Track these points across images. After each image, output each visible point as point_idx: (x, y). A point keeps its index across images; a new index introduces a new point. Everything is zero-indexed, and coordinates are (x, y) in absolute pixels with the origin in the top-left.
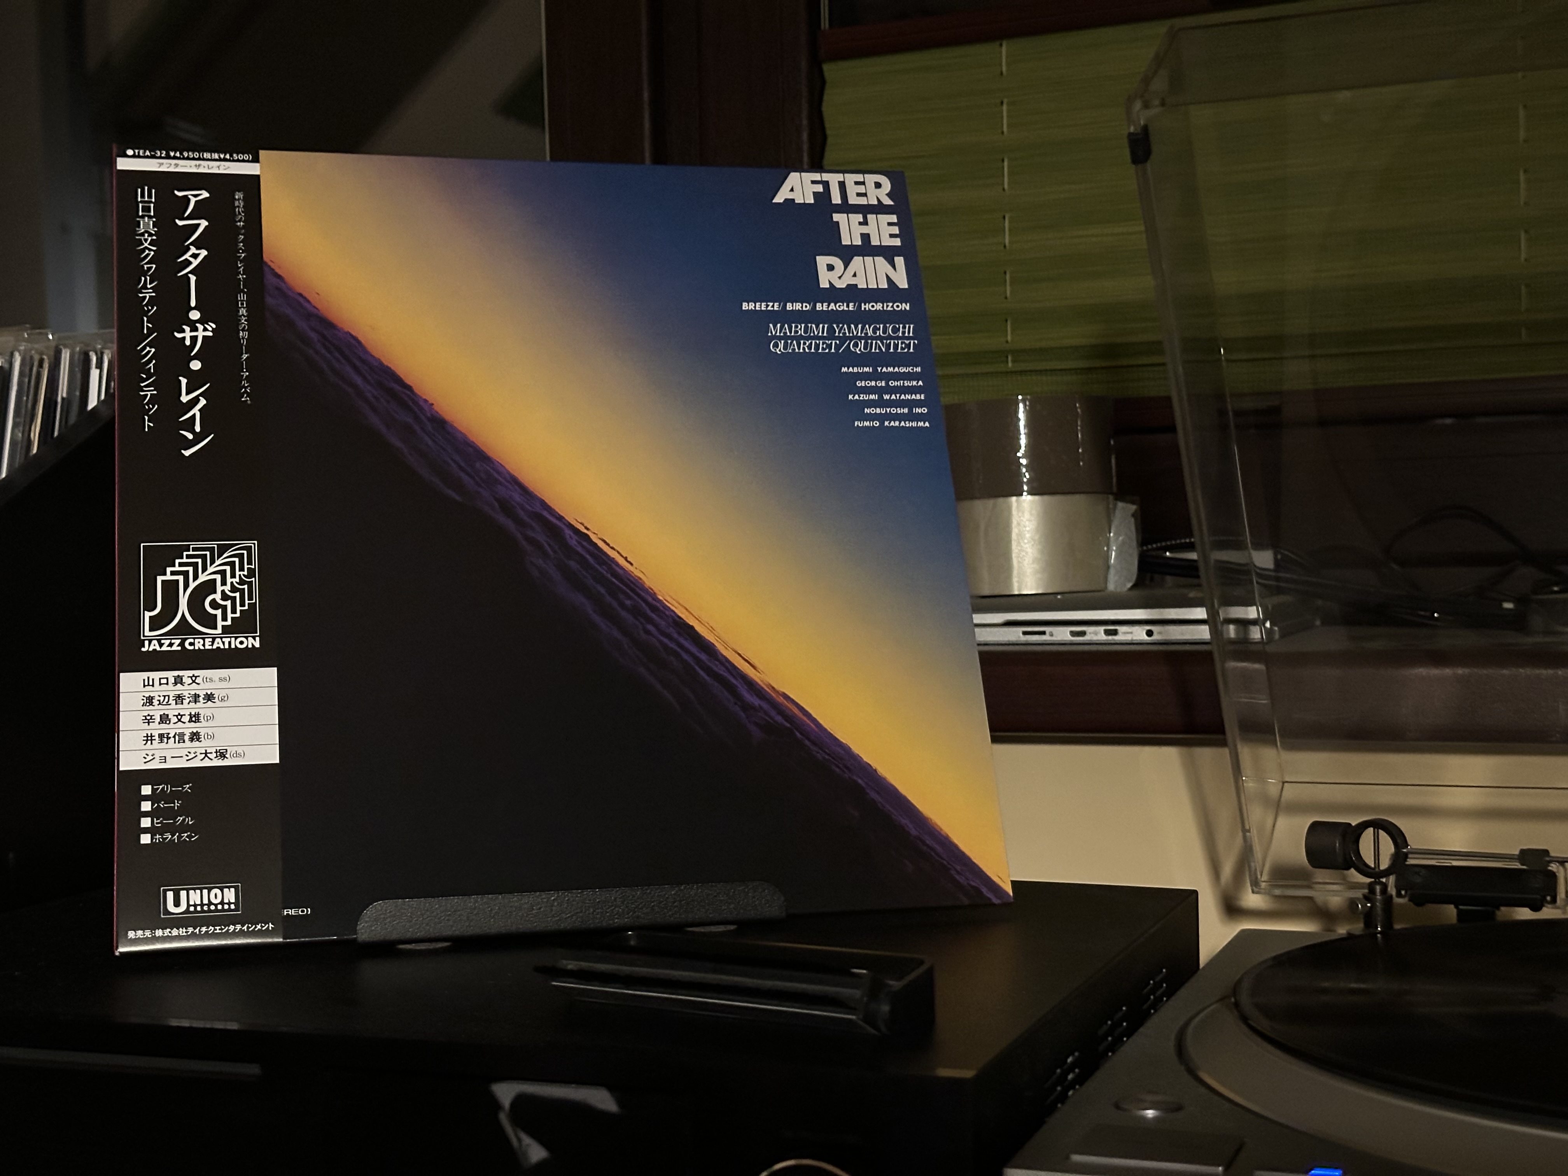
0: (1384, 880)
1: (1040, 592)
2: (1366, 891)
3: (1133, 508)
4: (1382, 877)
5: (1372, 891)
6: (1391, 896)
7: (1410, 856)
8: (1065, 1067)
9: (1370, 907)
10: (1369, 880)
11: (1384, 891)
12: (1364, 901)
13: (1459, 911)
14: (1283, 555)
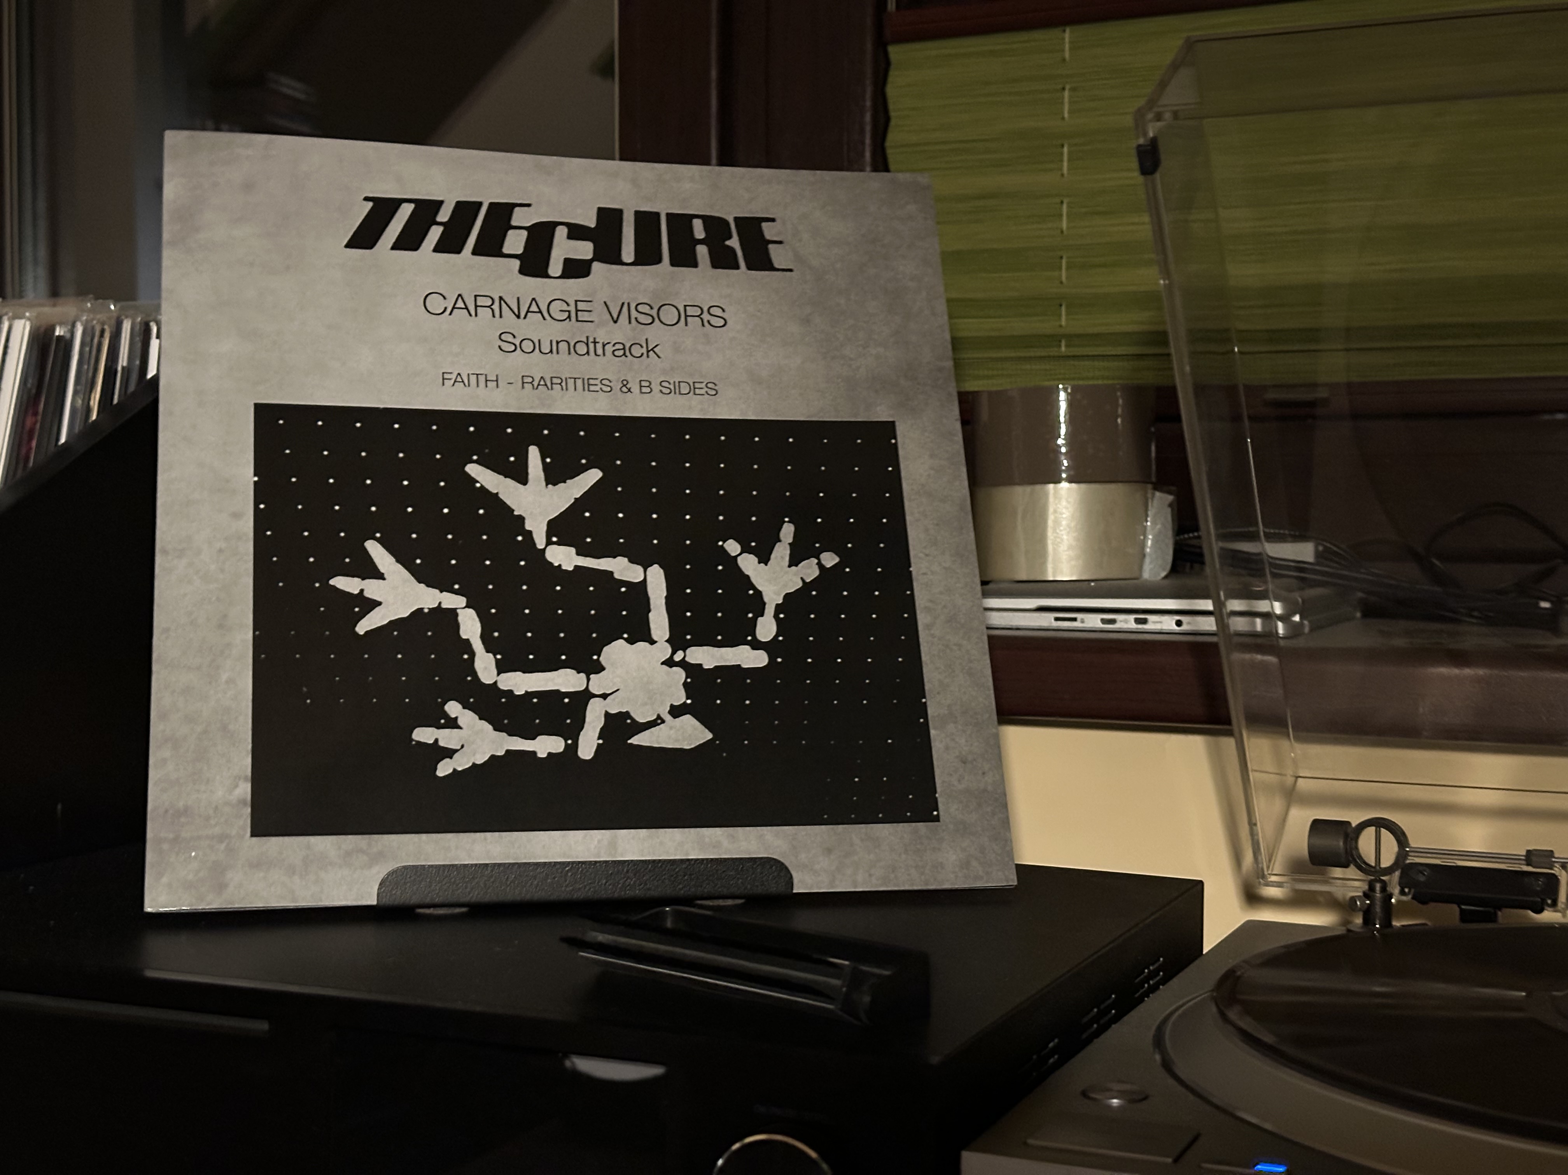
0: (1385, 878)
1: (1074, 578)
2: (1366, 888)
3: (1170, 498)
4: (1384, 875)
5: (1372, 888)
6: (1393, 894)
7: (1415, 855)
8: (1044, 1053)
9: (1370, 904)
10: (1369, 878)
11: (1384, 889)
12: (1364, 898)
13: (1462, 910)
14: (1325, 547)
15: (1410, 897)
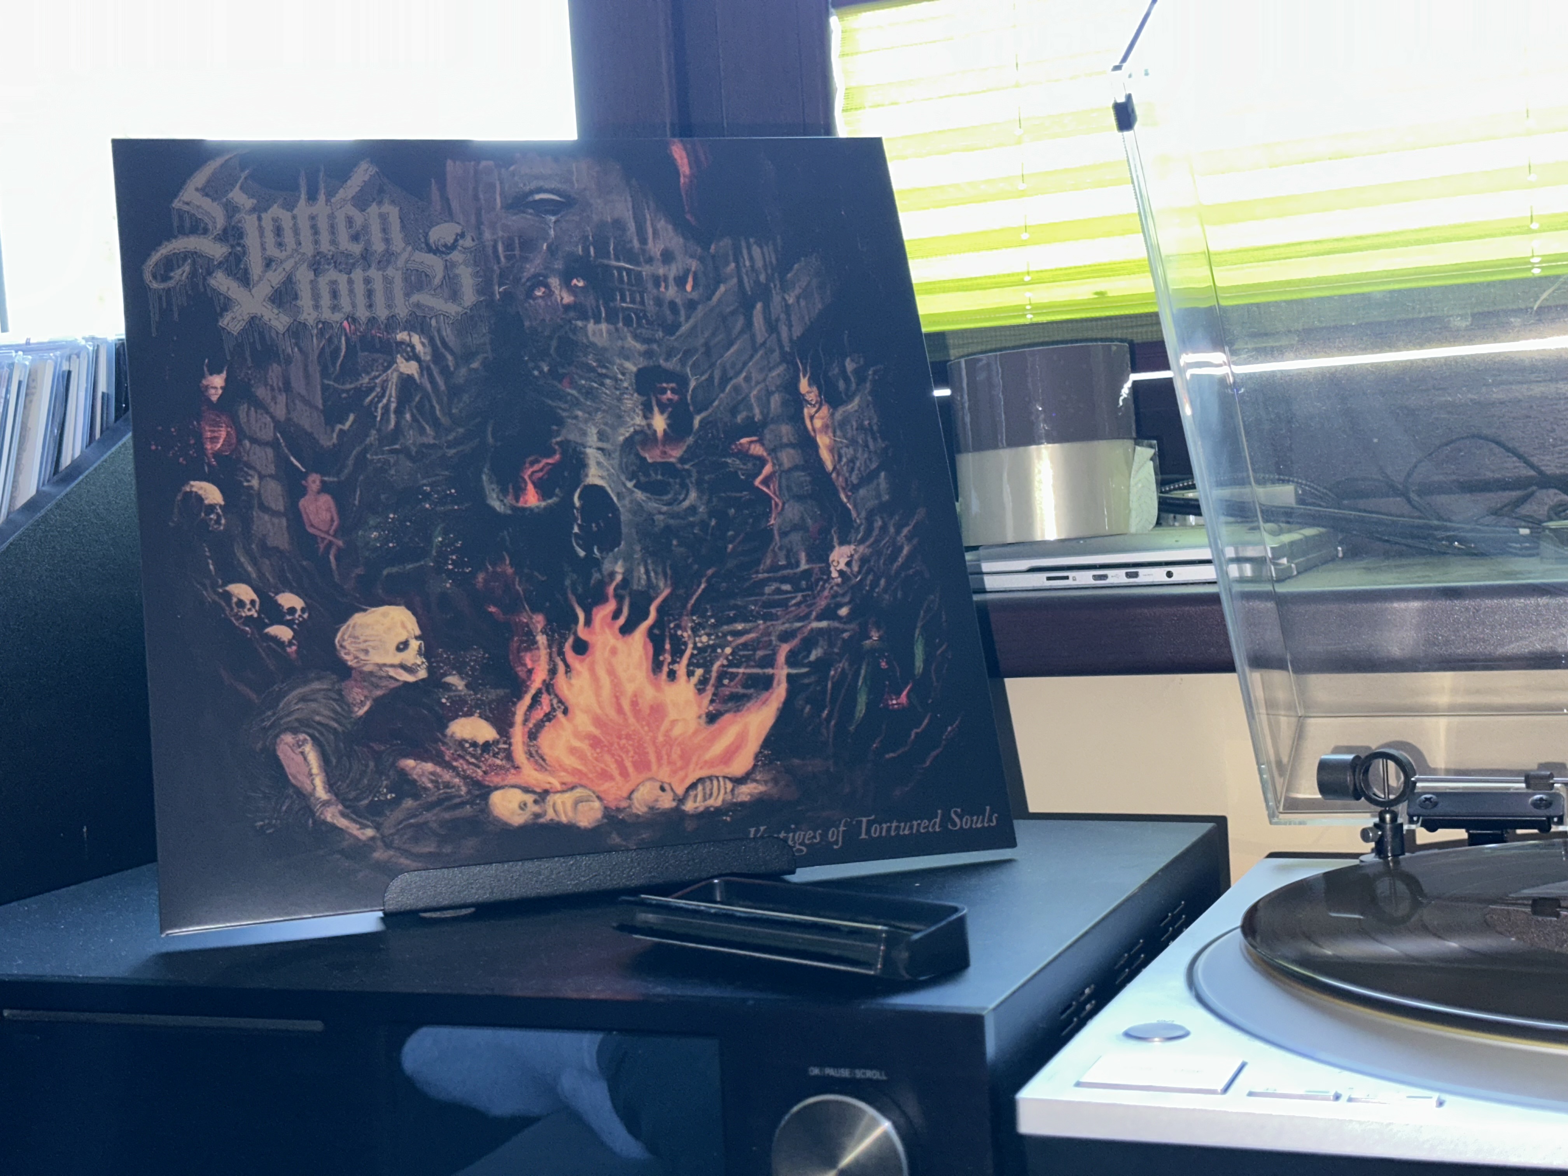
0: (1394, 808)
1: (1063, 537)
2: (1377, 820)
3: (1151, 452)
4: (1392, 806)
5: (1382, 819)
6: (1401, 825)
7: (1419, 785)
8: (1083, 998)
9: (1382, 836)
10: (1379, 809)
11: (1394, 819)
12: (1375, 830)
13: (1470, 835)
14: (1304, 490)
15: (1419, 824)
